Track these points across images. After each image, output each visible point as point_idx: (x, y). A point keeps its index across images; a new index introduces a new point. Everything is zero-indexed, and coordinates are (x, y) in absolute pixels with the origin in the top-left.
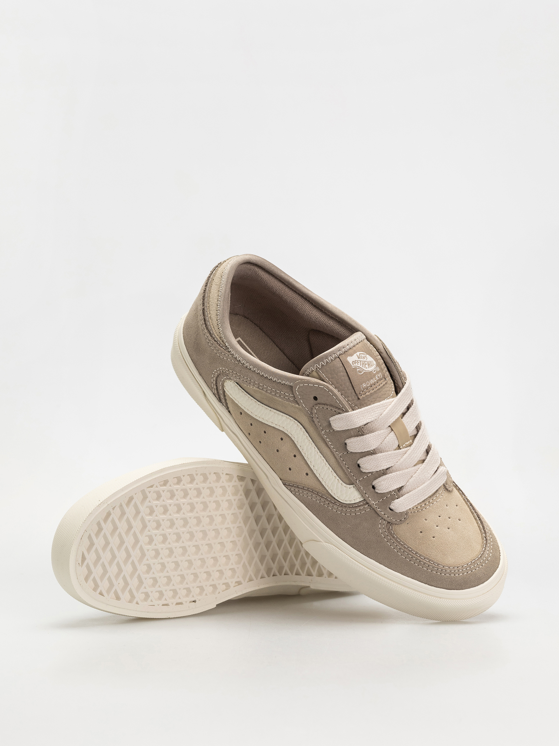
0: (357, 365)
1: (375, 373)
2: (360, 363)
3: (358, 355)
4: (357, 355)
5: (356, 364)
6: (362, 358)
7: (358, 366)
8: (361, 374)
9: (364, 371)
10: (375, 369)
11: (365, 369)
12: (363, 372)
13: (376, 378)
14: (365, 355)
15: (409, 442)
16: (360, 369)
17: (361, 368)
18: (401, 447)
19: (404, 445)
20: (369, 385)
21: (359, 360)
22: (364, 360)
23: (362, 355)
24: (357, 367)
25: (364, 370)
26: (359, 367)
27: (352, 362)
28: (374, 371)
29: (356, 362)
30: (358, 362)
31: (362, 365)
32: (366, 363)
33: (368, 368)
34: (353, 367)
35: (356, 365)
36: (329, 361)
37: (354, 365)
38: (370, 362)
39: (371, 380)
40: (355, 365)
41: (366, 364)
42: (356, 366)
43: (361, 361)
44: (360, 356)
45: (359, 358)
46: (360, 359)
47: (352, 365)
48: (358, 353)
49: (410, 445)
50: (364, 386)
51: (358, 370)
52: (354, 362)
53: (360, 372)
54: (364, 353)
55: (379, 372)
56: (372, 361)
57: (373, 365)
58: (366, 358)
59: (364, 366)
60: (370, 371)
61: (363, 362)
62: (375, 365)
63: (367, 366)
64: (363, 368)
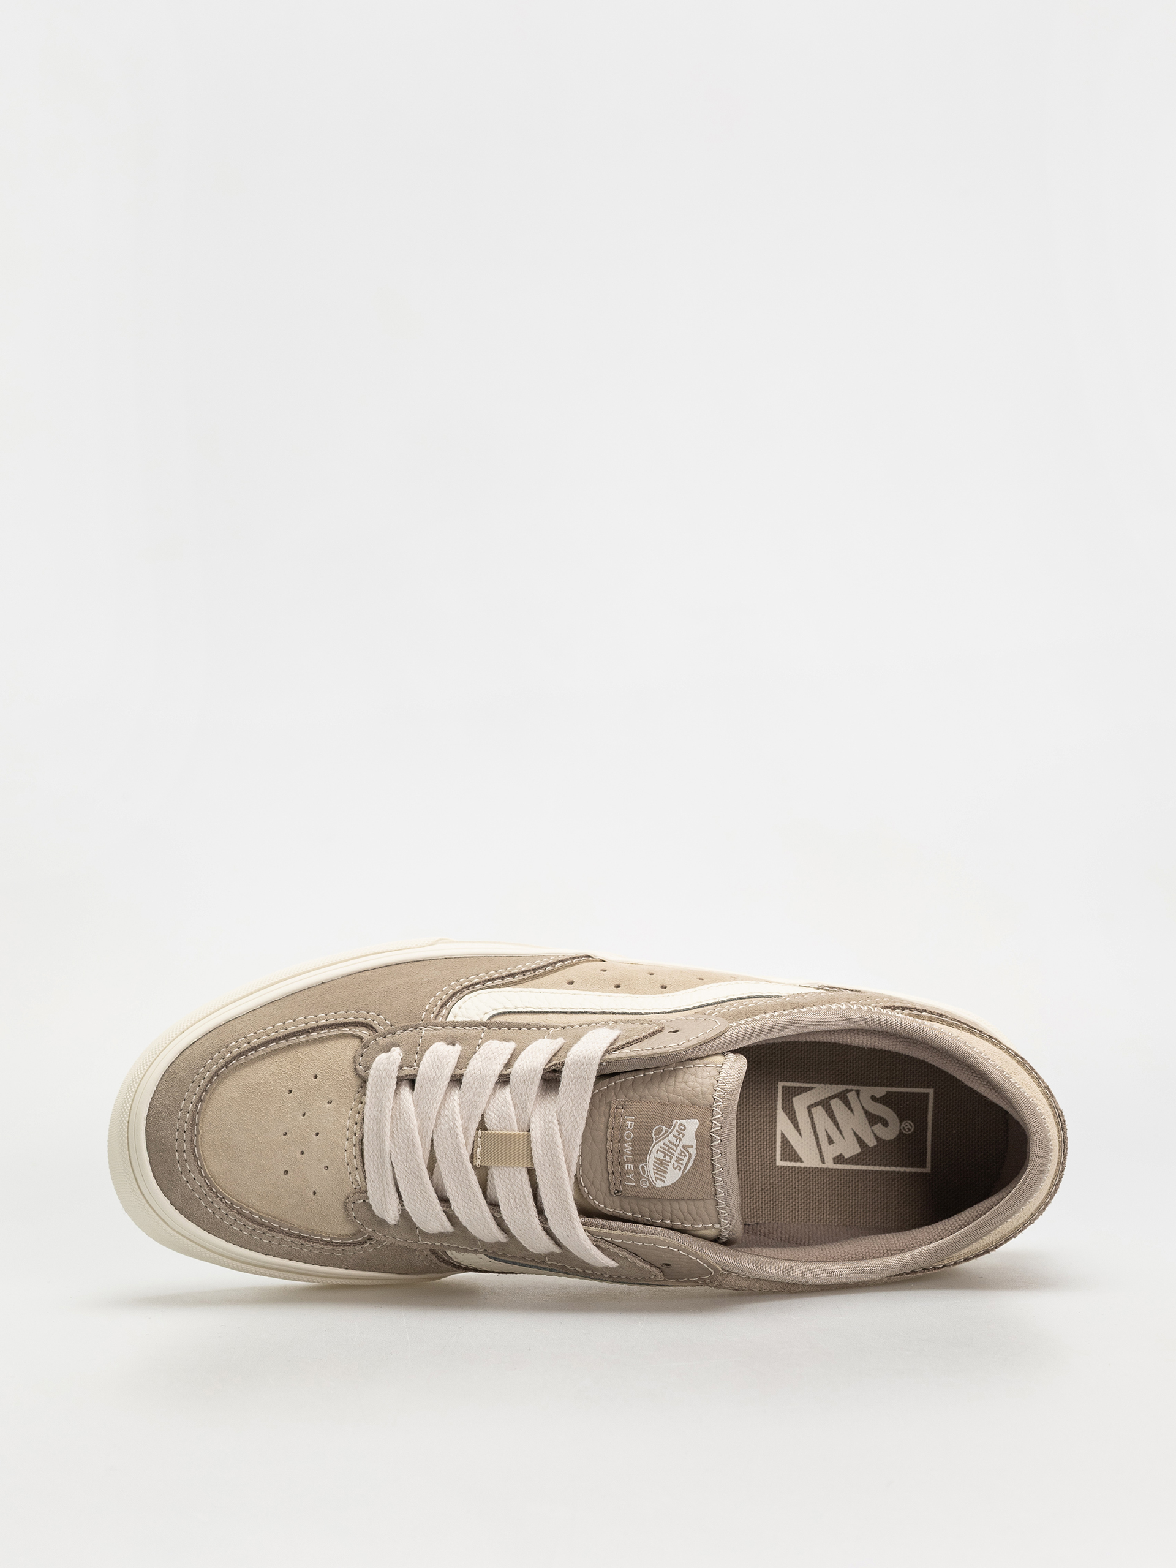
0: (673, 1133)
1: (640, 1168)
2: (675, 1142)
3: (690, 1150)
4: (692, 1147)
5: (677, 1131)
6: (681, 1155)
7: (670, 1132)
8: (654, 1130)
9: (654, 1142)
11: (657, 1147)
12: (654, 1137)
13: (629, 1165)
14: (682, 1168)
15: (479, 1157)
16: (663, 1135)
17: (665, 1138)
18: (480, 1133)
19: (479, 1143)
20: (625, 1135)
21: (681, 1145)
22: (675, 1158)
23: (686, 1159)
24: (670, 1131)
25: (656, 1143)
26: (669, 1134)
27: (684, 1126)
28: (643, 1167)
29: (681, 1136)
30: (678, 1141)
31: (668, 1146)
32: (668, 1158)
33: (656, 1155)
34: (674, 1122)
35: (675, 1132)
37: (678, 1125)
38: (663, 1176)
39: (631, 1148)
40: (677, 1127)
41: (665, 1157)
42: (673, 1130)
43: (677, 1147)
44: (686, 1153)
45: (684, 1147)
46: (680, 1147)
47: (679, 1123)
48: (693, 1151)
49: (472, 1157)
50: (630, 1124)
51: (665, 1129)
52: (682, 1130)
53: (658, 1132)
54: (687, 1169)
55: (637, 1182)
56: (666, 1178)
57: (657, 1176)
58: (676, 1164)
59: (664, 1148)
60: (648, 1158)
61: (671, 1151)
62: (654, 1179)
63: (661, 1156)
64: (661, 1143)
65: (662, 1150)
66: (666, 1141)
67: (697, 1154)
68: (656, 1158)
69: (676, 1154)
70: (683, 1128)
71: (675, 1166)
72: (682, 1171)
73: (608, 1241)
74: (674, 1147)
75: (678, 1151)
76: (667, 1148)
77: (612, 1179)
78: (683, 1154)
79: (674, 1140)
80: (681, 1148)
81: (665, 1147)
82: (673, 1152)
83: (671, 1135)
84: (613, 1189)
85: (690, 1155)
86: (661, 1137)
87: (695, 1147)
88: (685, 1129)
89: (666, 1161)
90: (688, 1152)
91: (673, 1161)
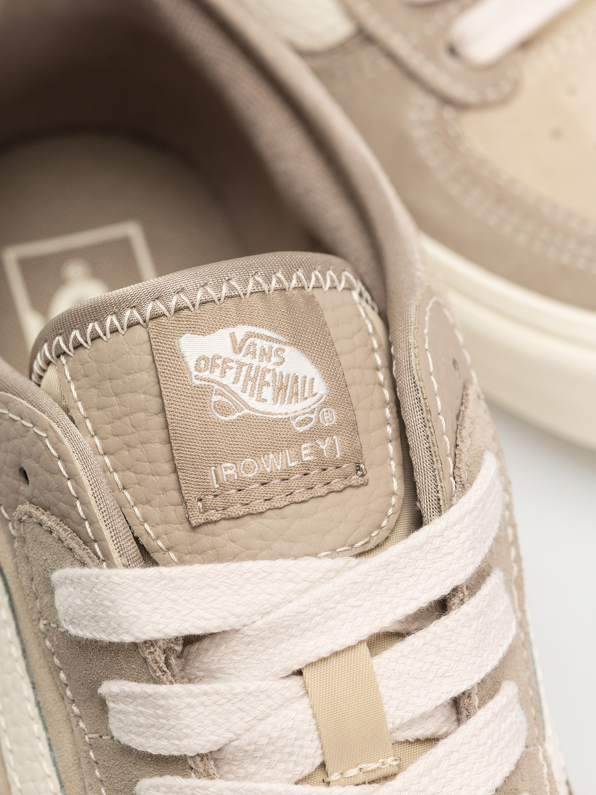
0: (218, 379)
1: (301, 430)
2: (234, 370)
4: (232, 335)
5: (212, 372)
6: (254, 352)
7: (219, 384)
8: (223, 418)
9: (246, 411)
10: (313, 416)
11: (253, 402)
12: (238, 414)
14: (276, 346)
15: (381, 764)
16: (229, 399)
17: (233, 393)
18: (334, 777)
19: (353, 772)
20: (250, 475)
21: (235, 357)
22: (264, 364)
23: (258, 341)
24: (216, 387)
25: (247, 408)
26: (223, 386)
27: (200, 361)
28: (300, 424)
29: (219, 362)
30: (230, 364)
31: (246, 381)
32: (268, 378)
33: (270, 401)
34: (197, 382)
35: (216, 375)
36: (105, 335)
37: (201, 374)
38: (304, 382)
39: (271, 456)
40: (206, 374)
41: (268, 384)
43: (241, 365)
44: (248, 342)
45: (237, 351)
46: (239, 357)
47: (195, 373)
48: (240, 331)
50: (225, 473)
51: (215, 398)
52: (208, 362)
53: (223, 409)
55: (329, 432)
56: (305, 377)
57: (306, 395)
58: (274, 359)
59: (252, 390)
60: (280, 417)
61: (252, 373)
62: (314, 399)
63: (268, 392)
64: (245, 397)
65: (256, 392)
66: (237, 388)
67: (244, 323)
68: (275, 400)
69: (256, 362)
70: (203, 362)
71: (279, 360)
72: (283, 347)
73: (455, 463)
74: (245, 369)
75: (247, 360)
76: (250, 383)
77: (337, 484)
78: (251, 350)
79: (231, 374)
80: (242, 354)
81: (249, 387)
82: (254, 368)
83: (224, 381)
84: (355, 479)
85: (249, 335)
86: (232, 401)
87: (231, 330)
88: (204, 358)
89: (274, 381)
90: (244, 341)
91: (270, 366)
